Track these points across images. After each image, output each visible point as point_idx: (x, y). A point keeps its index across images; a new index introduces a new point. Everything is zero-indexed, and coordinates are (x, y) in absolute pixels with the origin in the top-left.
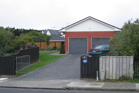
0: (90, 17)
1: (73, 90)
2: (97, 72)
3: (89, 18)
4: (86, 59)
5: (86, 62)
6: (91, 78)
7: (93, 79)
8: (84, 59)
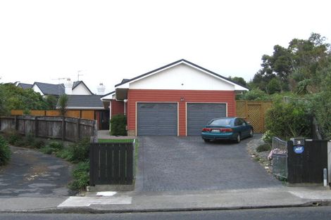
0: (183, 60)
1: (327, 205)
2: (325, 169)
3: (183, 62)
4: (300, 146)
5: (301, 152)
6: (311, 182)
7: (316, 184)
8: (297, 146)
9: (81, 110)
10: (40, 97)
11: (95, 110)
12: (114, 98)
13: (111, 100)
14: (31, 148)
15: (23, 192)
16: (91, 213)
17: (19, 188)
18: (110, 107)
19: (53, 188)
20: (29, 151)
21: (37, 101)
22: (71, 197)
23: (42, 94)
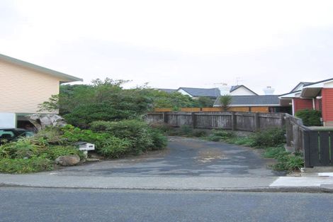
9: (250, 107)
10: (190, 99)
11: (270, 107)
12: (298, 96)
13: (293, 98)
14: (188, 137)
15: (204, 173)
16: (325, 192)
17: (196, 169)
18: (293, 104)
19: (246, 169)
20: (186, 139)
21: (186, 101)
22: (281, 177)
23: (191, 96)
